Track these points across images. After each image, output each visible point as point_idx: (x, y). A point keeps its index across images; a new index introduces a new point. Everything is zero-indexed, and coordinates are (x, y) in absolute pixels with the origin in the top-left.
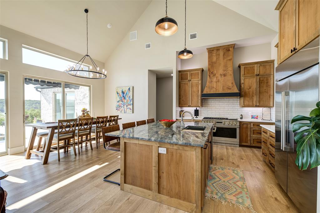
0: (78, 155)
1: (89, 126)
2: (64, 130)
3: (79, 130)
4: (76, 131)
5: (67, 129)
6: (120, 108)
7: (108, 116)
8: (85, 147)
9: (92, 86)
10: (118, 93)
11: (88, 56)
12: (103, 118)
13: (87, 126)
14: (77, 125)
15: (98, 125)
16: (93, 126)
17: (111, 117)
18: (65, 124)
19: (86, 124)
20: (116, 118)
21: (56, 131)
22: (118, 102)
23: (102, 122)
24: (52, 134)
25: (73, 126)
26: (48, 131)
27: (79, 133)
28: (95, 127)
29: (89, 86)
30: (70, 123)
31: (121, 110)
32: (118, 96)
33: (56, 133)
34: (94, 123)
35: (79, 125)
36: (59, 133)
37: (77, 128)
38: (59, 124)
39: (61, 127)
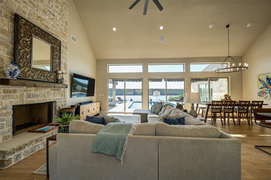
0: (224, 124)
1: (232, 107)
2: (215, 107)
3: (225, 108)
4: (223, 109)
5: (217, 107)
6: (264, 94)
7: (250, 101)
8: (227, 121)
9: (230, 77)
10: (260, 80)
11: (229, 57)
12: (245, 102)
13: (231, 107)
14: (223, 105)
15: (240, 107)
16: (235, 107)
17: (253, 102)
18: (216, 103)
19: (230, 105)
20: (260, 103)
21: (210, 107)
22: (261, 88)
23: (245, 105)
24: (208, 108)
25: (220, 106)
26: (206, 106)
27: (224, 110)
28: (237, 108)
29: (228, 78)
30: (218, 103)
31: (265, 96)
32: (261, 83)
33: (210, 108)
34: (236, 105)
35: (224, 105)
36: (212, 108)
37: (223, 107)
38: (212, 103)
39: (213, 105)
